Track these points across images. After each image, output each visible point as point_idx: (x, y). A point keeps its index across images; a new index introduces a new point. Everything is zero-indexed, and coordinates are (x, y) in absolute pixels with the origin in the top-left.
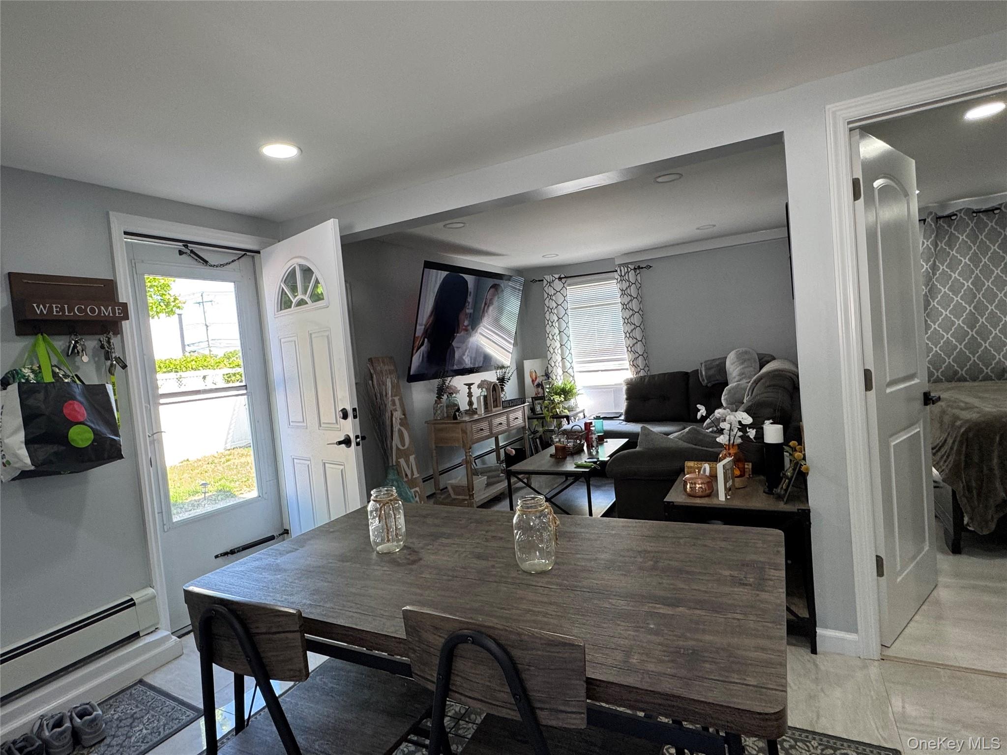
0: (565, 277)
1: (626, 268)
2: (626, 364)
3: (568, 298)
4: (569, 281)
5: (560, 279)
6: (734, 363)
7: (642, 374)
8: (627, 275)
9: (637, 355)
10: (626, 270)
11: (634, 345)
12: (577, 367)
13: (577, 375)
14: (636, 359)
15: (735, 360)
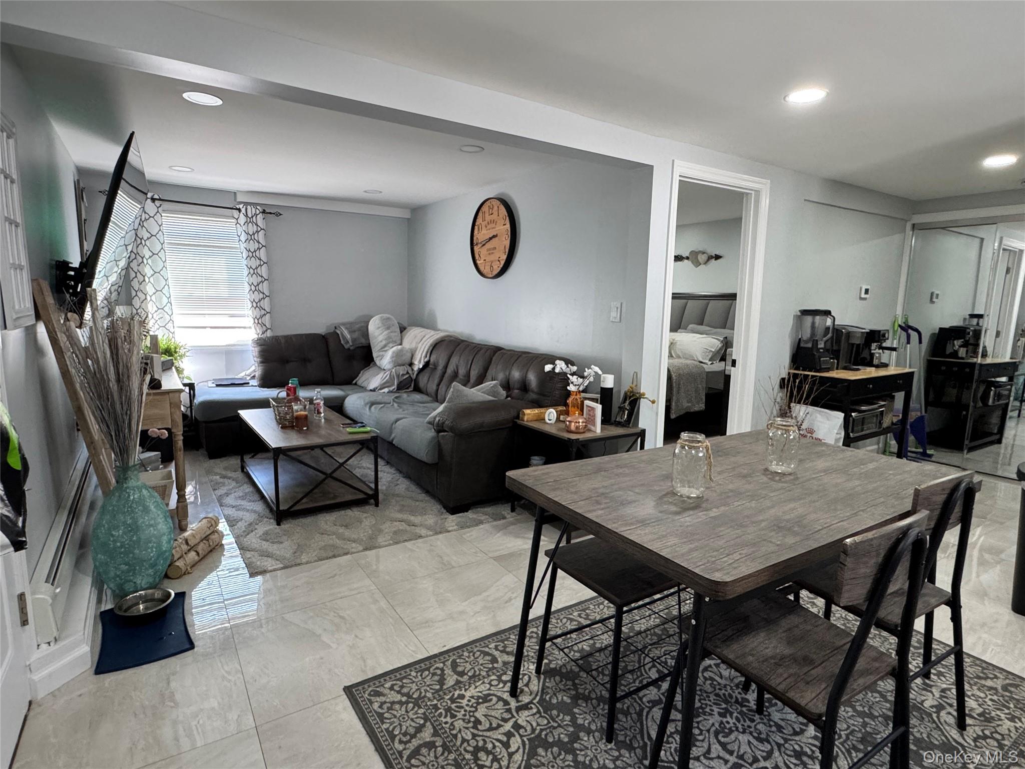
0: (160, 199)
1: (254, 210)
2: (249, 321)
3: (164, 228)
4: (166, 205)
5: (153, 200)
6: (379, 328)
7: (269, 334)
8: (254, 218)
9: (263, 312)
10: (254, 212)
11: (260, 301)
12: (179, 320)
13: (177, 330)
14: (261, 317)
15: (380, 325)
